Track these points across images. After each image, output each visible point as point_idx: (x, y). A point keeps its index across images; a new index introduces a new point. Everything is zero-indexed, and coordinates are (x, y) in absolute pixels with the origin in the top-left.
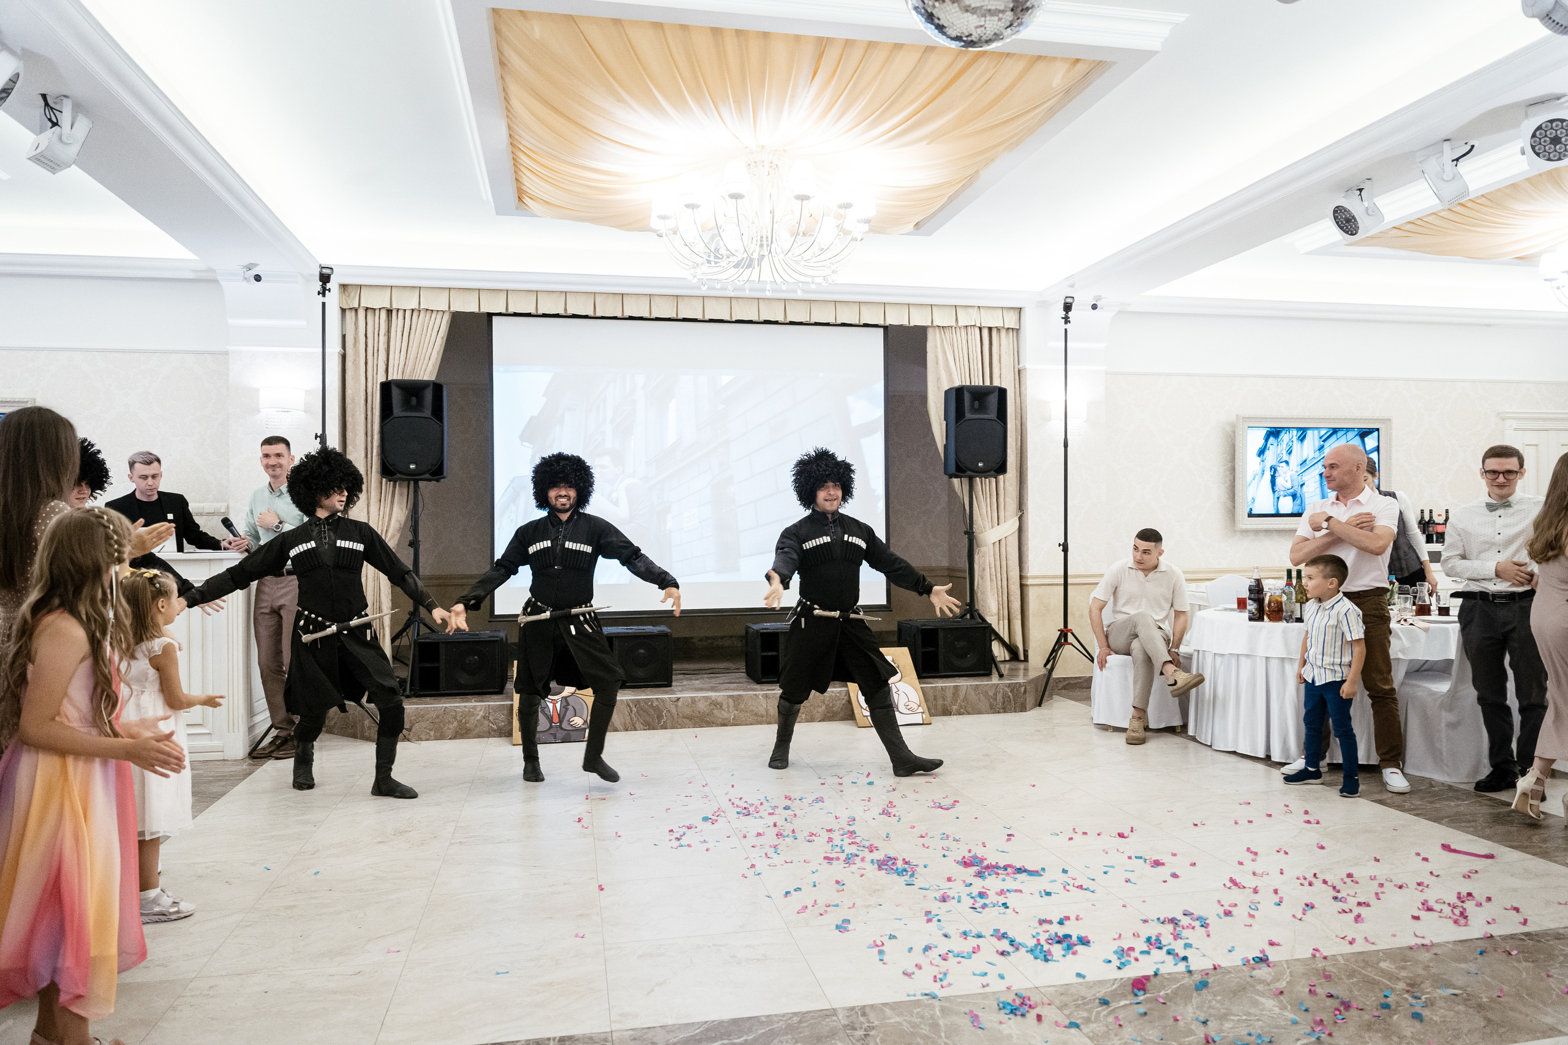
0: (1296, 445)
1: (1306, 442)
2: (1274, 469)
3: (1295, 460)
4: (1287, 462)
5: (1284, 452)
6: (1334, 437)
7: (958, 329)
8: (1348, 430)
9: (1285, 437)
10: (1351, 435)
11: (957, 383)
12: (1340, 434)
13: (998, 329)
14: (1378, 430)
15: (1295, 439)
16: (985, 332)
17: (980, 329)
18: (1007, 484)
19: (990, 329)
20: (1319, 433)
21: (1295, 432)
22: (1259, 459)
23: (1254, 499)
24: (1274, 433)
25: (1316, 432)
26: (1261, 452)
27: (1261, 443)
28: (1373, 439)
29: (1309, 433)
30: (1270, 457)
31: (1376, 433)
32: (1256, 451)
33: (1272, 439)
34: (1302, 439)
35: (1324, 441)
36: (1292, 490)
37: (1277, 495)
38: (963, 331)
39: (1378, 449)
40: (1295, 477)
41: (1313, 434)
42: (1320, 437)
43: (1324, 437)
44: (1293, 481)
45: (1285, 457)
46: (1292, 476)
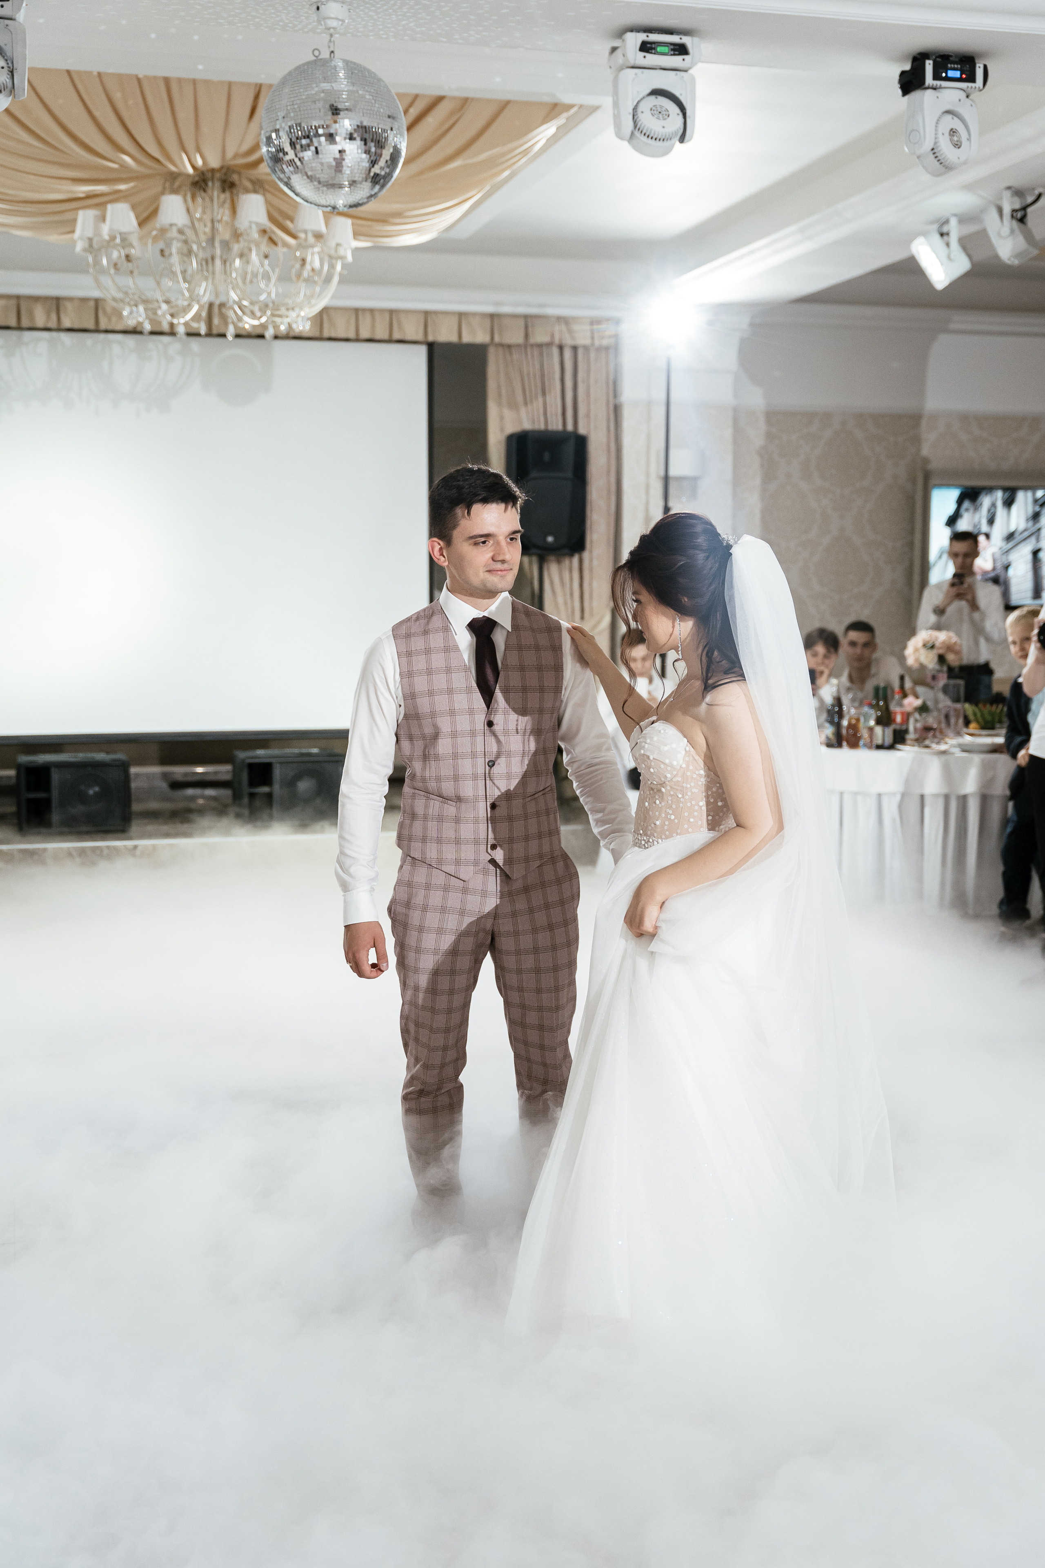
0: (1001, 511)
1: (1014, 508)
3: (998, 531)
4: (988, 536)
5: (984, 522)
7: (529, 350)
9: (986, 501)
11: (527, 426)
13: (586, 348)
15: (999, 504)
16: (568, 354)
17: (561, 348)
18: (595, 563)
19: (575, 349)
20: (1034, 494)
21: (999, 494)
22: (947, 527)
24: (970, 495)
25: (1029, 494)
26: (953, 519)
27: (951, 508)
29: (1021, 496)
32: (945, 519)
33: (966, 504)
34: (1009, 503)
36: (992, 575)
38: (536, 352)
40: (998, 556)
41: (1026, 497)
42: (1036, 501)
43: (1041, 502)
44: (994, 561)
45: (985, 528)
46: (993, 555)
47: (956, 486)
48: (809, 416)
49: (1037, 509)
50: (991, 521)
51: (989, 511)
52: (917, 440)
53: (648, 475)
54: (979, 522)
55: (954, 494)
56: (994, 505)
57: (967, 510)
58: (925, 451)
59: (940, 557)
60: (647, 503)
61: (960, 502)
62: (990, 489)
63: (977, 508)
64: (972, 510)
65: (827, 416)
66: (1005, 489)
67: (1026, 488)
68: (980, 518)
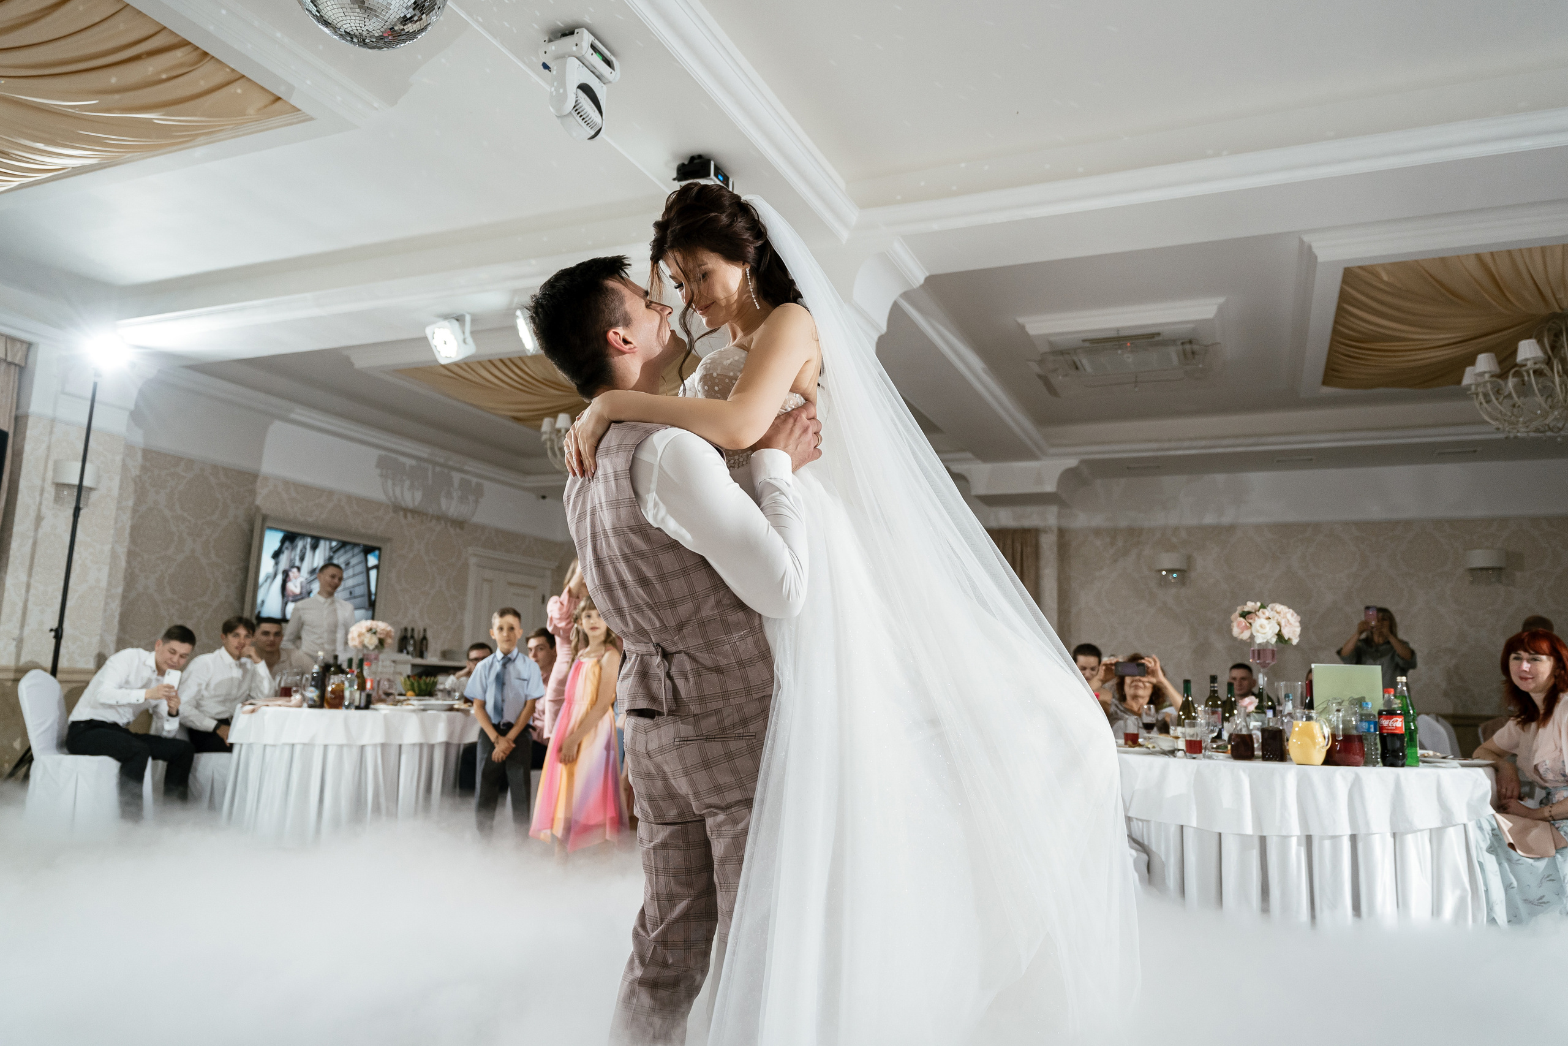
0: (309, 552)
1: (318, 551)
2: (286, 574)
3: (306, 567)
4: (299, 569)
5: (297, 558)
6: (342, 551)
8: (355, 545)
9: (300, 544)
10: (357, 550)
12: (348, 547)
14: (379, 549)
15: (308, 547)
20: (330, 544)
21: (309, 540)
22: (272, 562)
23: (263, 602)
24: (290, 538)
25: (328, 543)
26: (276, 555)
27: (276, 545)
28: (374, 556)
29: (322, 543)
30: (284, 559)
31: (377, 552)
32: (272, 552)
33: (287, 544)
34: (314, 547)
35: (335, 552)
37: (285, 599)
39: (377, 567)
40: (304, 584)
41: (325, 544)
42: (331, 548)
43: (334, 549)
44: (302, 587)
45: (297, 563)
46: (301, 583)
47: (281, 530)
48: (178, 460)
49: (332, 554)
50: (302, 559)
51: (301, 551)
52: (253, 492)
53: (44, 480)
54: (294, 559)
55: (279, 536)
56: (304, 547)
57: (287, 548)
58: (258, 502)
59: (266, 581)
60: (40, 504)
61: (283, 542)
62: (303, 536)
63: (294, 548)
64: (290, 548)
65: (190, 462)
66: (313, 537)
67: (326, 539)
68: (295, 556)
